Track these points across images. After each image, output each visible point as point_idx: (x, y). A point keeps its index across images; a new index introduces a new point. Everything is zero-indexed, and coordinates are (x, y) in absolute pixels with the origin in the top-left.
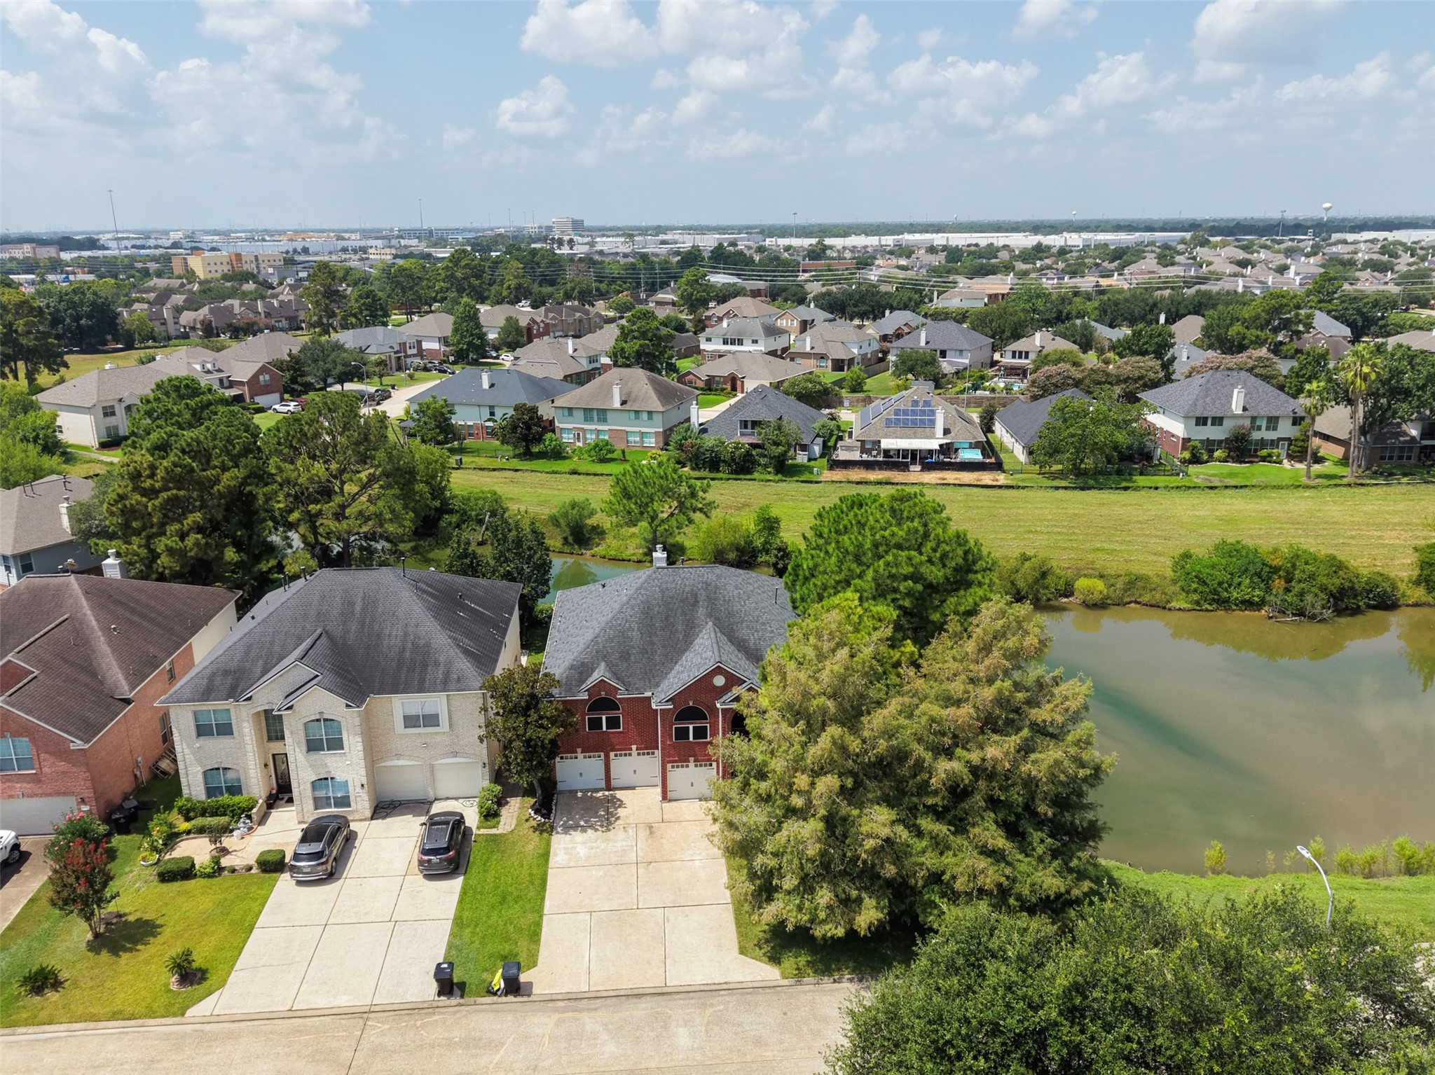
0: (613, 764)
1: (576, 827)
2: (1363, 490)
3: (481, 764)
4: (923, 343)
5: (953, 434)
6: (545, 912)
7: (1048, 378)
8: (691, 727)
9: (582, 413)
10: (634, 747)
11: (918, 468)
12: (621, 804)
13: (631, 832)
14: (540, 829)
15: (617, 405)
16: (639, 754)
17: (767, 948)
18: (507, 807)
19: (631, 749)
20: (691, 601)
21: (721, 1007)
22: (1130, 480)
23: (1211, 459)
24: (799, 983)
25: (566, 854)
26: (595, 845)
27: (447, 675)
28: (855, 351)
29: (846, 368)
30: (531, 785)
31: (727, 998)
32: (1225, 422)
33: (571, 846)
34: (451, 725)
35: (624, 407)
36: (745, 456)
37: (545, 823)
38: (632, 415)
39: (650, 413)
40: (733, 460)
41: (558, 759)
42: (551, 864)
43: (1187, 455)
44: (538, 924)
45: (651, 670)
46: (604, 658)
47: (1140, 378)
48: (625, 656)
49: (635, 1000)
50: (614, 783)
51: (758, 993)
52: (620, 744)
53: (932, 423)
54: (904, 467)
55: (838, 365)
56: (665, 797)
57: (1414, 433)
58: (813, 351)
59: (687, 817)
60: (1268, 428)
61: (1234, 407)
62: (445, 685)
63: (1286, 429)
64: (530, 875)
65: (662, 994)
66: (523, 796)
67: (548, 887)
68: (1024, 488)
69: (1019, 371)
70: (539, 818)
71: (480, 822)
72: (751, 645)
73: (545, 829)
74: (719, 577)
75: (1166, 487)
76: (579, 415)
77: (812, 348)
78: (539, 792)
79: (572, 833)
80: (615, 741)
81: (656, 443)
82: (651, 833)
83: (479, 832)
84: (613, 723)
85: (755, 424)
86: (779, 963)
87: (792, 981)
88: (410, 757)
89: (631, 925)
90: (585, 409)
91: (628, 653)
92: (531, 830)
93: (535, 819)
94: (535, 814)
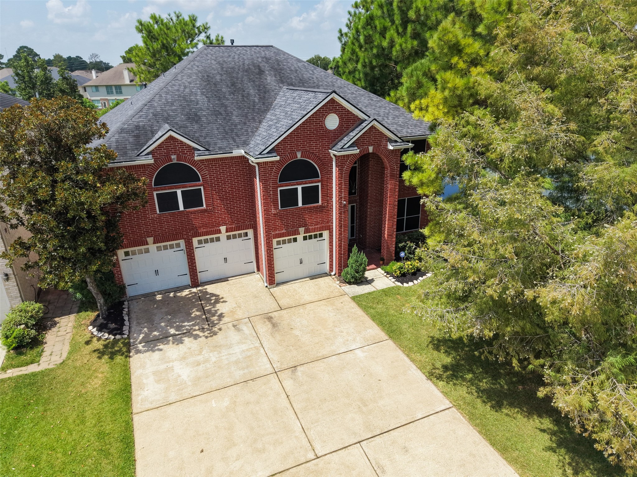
0: (198, 254)
1: (164, 338)
8: (300, 188)
9: (104, 89)
10: (223, 228)
12: (218, 300)
13: (246, 329)
14: (108, 351)
15: (128, 82)
16: (229, 238)
18: (54, 330)
19: (219, 232)
20: (255, 71)
25: (158, 381)
26: (200, 358)
33: (163, 367)
35: (132, 83)
37: (115, 342)
41: (121, 253)
42: (136, 406)
45: (232, 130)
46: (166, 120)
48: (194, 118)
50: (202, 277)
52: (205, 226)
56: (272, 281)
64: (101, 435)
66: (79, 311)
70: (106, 335)
71: (8, 358)
73: (118, 350)
78: (100, 301)
79: (161, 347)
80: (197, 222)
82: (274, 325)
84: (192, 199)
91: (196, 115)
92: (96, 355)
93: (99, 339)
94: (100, 330)
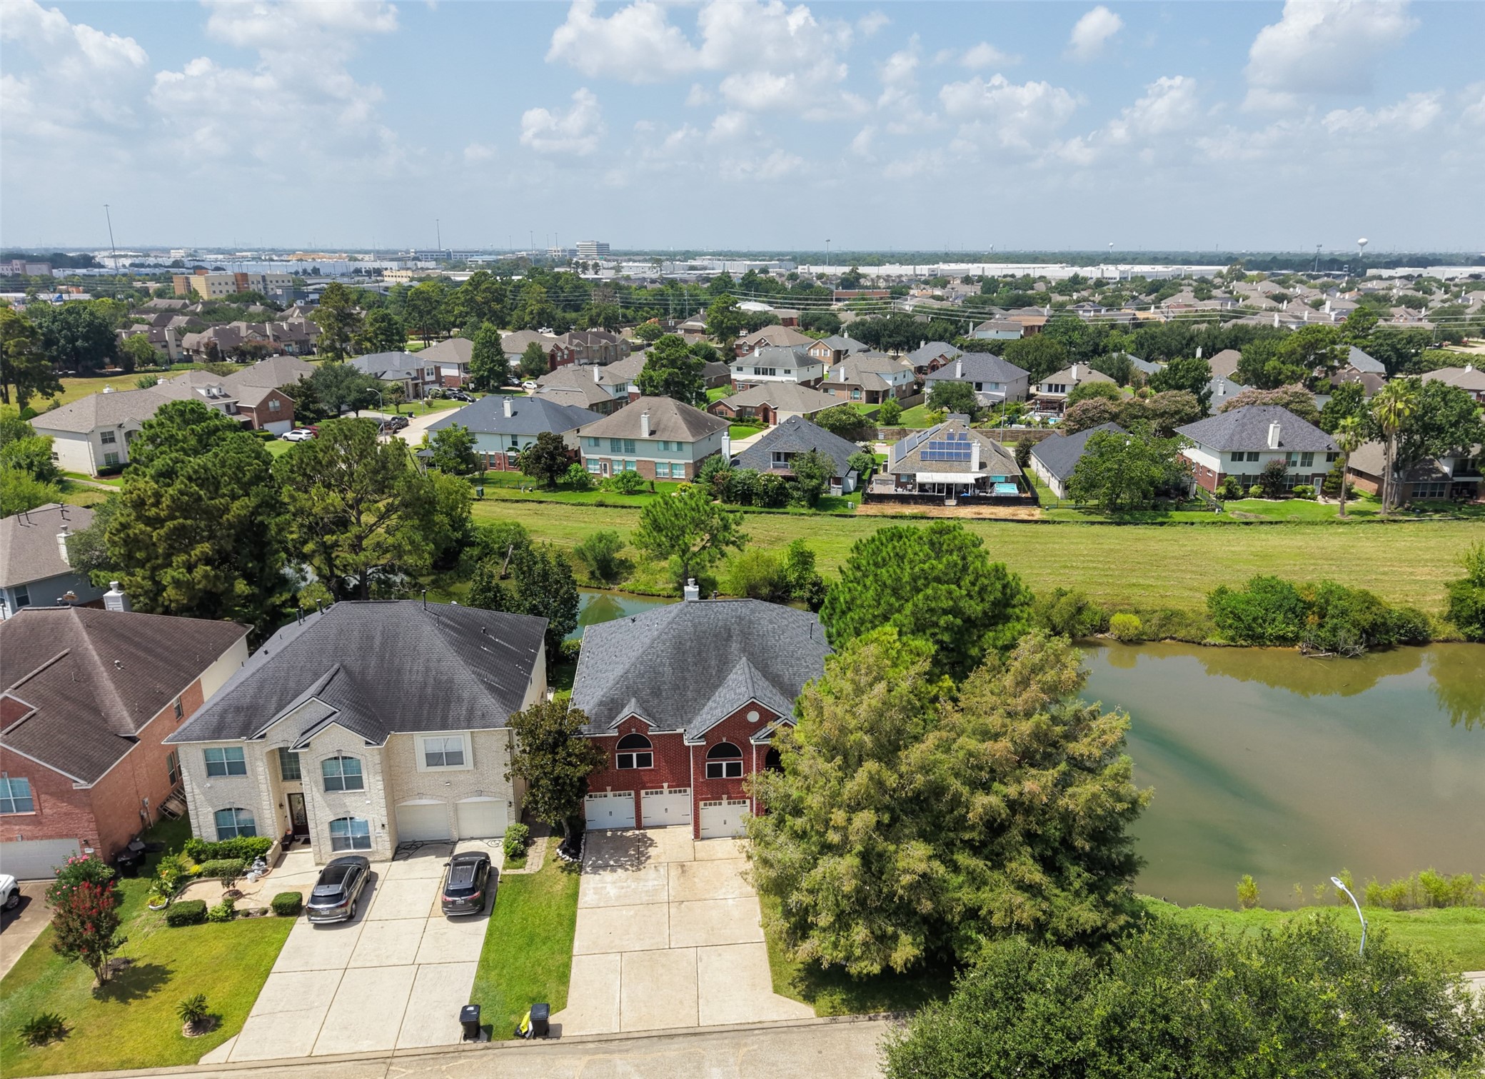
0: (644, 802)
1: (605, 866)
2: (1396, 526)
3: (506, 803)
4: (958, 375)
5: (988, 468)
6: (574, 953)
7: (1084, 411)
8: (724, 764)
9: (608, 444)
10: (665, 785)
11: (953, 502)
12: (652, 843)
13: (662, 871)
14: (568, 869)
15: (645, 435)
16: (670, 792)
17: (801, 987)
18: (534, 847)
19: (662, 787)
20: (723, 636)
21: (756, 1047)
22: (1166, 516)
23: (1246, 494)
24: (834, 1021)
25: (595, 894)
26: (625, 884)
27: (471, 711)
28: (890, 383)
29: (880, 400)
30: (559, 824)
31: (762, 1038)
32: (1261, 457)
33: (600, 885)
34: (475, 764)
35: (652, 438)
36: (778, 489)
37: (573, 863)
38: (661, 446)
39: (680, 443)
40: (766, 493)
41: (587, 798)
42: (580, 904)
43: (1223, 490)
44: (567, 966)
45: (683, 707)
46: (635, 694)
47: (1177, 412)
48: (656, 692)
49: (667, 1041)
50: (644, 822)
51: (792, 1032)
52: (651, 781)
53: (968, 456)
54: (939, 501)
55: (873, 397)
56: (697, 835)
57: (1446, 469)
58: (847, 383)
59: (720, 855)
60: (1303, 464)
61: (1269, 442)
62: (470, 721)
63: (1320, 465)
64: (559, 915)
65: (695, 1034)
66: (550, 836)
67: (577, 928)
68: (1059, 523)
69: (1056, 405)
70: (568, 858)
71: (506, 862)
72: (786, 680)
73: (574, 869)
74: (753, 611)
75: (1201, 523)
76: (606, 445)
77: (846, 379)
78: (567, 831)
79: (601, 872)
80: (645, 779)
81: (686, 475)
82: (683, 872)
83: (505, 873)
84: (644, 760)
85: (788, 456)
86: (814, 1001)
87: (827, 1019)
88: (432, 796)
89: (663, 966)
90: (612, 439)
91: (659, 689)
92: (560, 870)
93: (562, 859)
94: (563, 853)
